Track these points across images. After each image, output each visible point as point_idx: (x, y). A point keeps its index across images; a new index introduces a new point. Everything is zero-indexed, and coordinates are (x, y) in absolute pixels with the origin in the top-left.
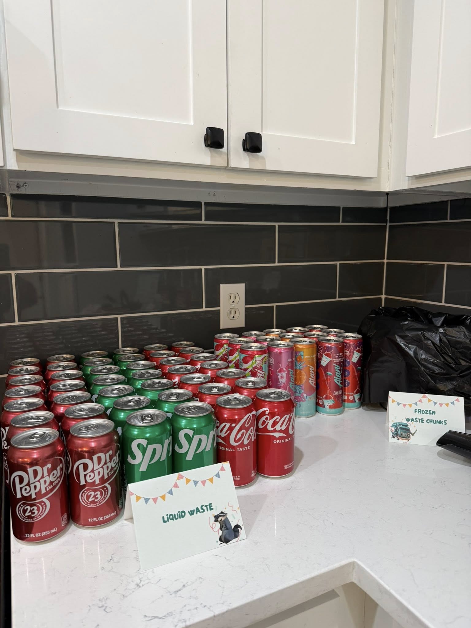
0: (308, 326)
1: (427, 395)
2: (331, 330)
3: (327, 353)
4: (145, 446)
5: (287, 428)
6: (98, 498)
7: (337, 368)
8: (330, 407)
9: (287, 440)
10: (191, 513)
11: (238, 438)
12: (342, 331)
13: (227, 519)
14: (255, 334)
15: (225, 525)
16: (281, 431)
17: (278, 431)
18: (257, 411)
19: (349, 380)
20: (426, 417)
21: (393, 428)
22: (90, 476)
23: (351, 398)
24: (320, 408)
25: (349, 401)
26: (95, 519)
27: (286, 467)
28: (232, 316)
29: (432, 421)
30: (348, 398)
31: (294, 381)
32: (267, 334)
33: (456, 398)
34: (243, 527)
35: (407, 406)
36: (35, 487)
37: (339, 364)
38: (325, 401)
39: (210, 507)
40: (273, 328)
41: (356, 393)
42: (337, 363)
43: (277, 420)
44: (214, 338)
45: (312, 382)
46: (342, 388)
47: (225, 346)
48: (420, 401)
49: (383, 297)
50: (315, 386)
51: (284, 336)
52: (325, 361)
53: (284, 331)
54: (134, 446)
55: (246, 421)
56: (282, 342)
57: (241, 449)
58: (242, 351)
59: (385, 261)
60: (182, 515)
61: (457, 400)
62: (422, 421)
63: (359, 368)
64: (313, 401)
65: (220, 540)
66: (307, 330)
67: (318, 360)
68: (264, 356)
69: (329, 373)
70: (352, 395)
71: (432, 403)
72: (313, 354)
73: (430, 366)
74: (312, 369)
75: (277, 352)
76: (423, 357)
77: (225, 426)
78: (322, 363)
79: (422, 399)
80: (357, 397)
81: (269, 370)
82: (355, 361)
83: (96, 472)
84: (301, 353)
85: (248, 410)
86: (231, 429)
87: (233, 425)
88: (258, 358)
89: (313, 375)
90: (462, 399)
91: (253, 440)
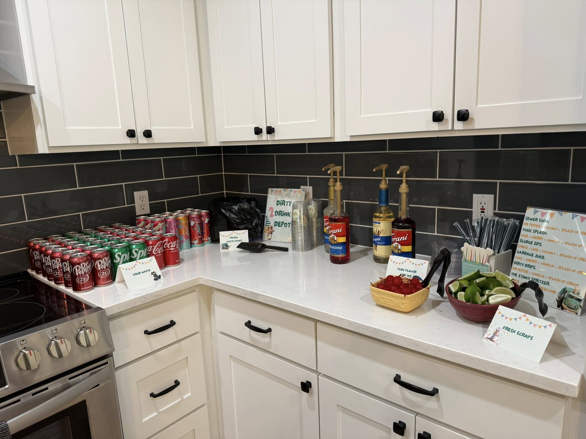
0: (184, 210)
1: (234, 231)
2: (195, 210)
3: (193, 219)
4: (121, 255)
5: (176, 246)
6: (105, 274)
7: (198, 226)
8: (197, 244)
9: (176, 251)
10: (143, 272)
11: (156, 251)
12: (201, 210)
13: (156, 274)
14: (157, 215)
15: (155, 275)
16: (173, 248)
17: (172, 248)
18: (163, 241)
19: (205, 231)
20: (234, 239)
21: (222, 246)
22: (102, 266)
23: (207, 239)
24: (193, 245)
25: (206, 241)
26: (105, 282)
27: (177, 261)
28: (142, 208)
29: (237, 241)
30: (205, 239)
31: (178, 233)
32: (163, 215)
33: (245, 230)
34: (162, 276)
35: (227, 236)
36: (84, 270)
37: (199, 224)
38: (194, 241)
39: (149, 270)
40: (166, 212)
41: (209, 237)
42: (198, 224)
43: (171, 243)
44: (136, 219)
45: (187, 233)
46: (201, 235)
47: (142, 222)
48: (232, 234)
49: (225, 192)
50: (189, 235)
51: (172, 214)
52: (192, 223)
53: (172, 213)
54: (116, 256)
55: (158, 244)
56: (171, 217)
57: (158, 255)
58: (152, 222)
59: (223, 173)
60: (140, 273)
61: (246, 231)
62: (233, 241)
63: (209, 225)
64: (189, 242)
65: (154, 279)
66: (183, 211)
67: (189, 224)
68: (163, 223)
69: (195, 228)
70: (207, 238)
71: (236, 234)
72: (186, 221)
73: (235, 219)
74: (187, 227)
75: (169, 221)
76: (233, 216)
77: (150, 247)
78: (191, 225)
79: (233, 233)
80: (209, 238)
81: (166, 230)
82: (207, 223)
83: (104, 265)
84: (180, 221)
85: (159, 240)
86: (153, 248)
87: (154, 246)
88: (160, 224)
89: (187, 230)
90: (247, 231)
91: (162, 252)
